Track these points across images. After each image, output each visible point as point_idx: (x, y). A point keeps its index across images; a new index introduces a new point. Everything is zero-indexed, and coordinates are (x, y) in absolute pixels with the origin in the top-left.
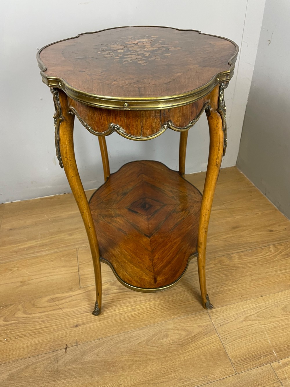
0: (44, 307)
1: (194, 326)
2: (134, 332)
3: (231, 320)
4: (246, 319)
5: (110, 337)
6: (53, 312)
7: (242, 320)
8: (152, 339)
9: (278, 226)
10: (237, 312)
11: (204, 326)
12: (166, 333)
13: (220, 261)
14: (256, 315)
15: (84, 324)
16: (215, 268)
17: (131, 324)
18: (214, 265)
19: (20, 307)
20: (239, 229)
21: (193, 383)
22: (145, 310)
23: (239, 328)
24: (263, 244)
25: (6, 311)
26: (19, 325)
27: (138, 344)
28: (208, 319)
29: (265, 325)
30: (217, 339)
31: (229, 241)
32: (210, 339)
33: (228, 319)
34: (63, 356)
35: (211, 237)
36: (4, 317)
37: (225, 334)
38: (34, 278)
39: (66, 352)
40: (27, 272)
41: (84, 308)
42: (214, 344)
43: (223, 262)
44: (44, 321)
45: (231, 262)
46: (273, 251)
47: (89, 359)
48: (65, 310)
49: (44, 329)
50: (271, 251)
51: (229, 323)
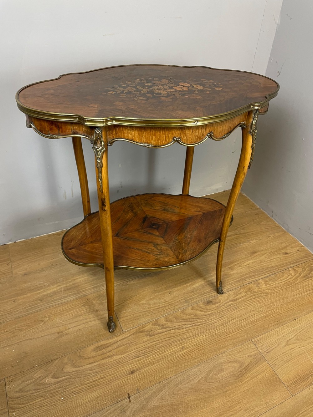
0: (93, 357)
1: (244, 357)
2: (190, 370)
3: (275, 346)
4: (288, 344)
5: (170, 380)
6: (103, 361)
7: (284, 345)
8: (210, 375)
9: (291, 248)
10: (278, 338)
11: (253, 355)
12: (220, 367)
13: (250, 289)
14: (294, 338)
15: (139, 369)
16: (247, 296)
17: (186, 362)
18: (245, 293)
19: (66, 360)
20: (257, 254)
21: (258, 411)
22: (194, 347)
23: (284, 353)
24: (283, 267)
25: (52, 367)
26: (72, 381)
27: (198, 382)
28: (255, 348)
29: (305, 347)
30: (268, 367)
31: (252, 268)
32: (262, 367)
33: (272, 346)
34: (128, 406)
35: (235, 264)
36: (52, 374)
37: (273, 360)
38: (70, 327)
39: (130, 401)
40: (61, 322)
41: (134, 352)
42: (266, 371)
43: (253, 290)
44: (97, 372)
45: (259, 288)
46: (293, 274)
47: (156, 404)
48: (115, 358)
49: (99, 380)
50: (291, 274)
51: (274, 349)
